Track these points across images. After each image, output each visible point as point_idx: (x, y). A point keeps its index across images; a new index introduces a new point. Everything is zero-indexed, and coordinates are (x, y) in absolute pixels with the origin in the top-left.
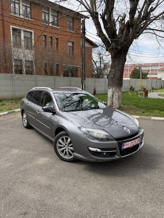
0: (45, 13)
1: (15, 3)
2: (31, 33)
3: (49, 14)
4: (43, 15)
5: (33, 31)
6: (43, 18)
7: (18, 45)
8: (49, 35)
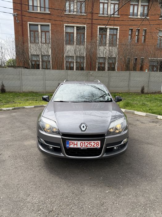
0: (134, 5)
1: (104, 3)
2: (117, 29)
3: (138, 5)
4: (131, 8)
5: (118, 27)
6: (131, 11)
7: (103, 43)
8: (135, 28)
